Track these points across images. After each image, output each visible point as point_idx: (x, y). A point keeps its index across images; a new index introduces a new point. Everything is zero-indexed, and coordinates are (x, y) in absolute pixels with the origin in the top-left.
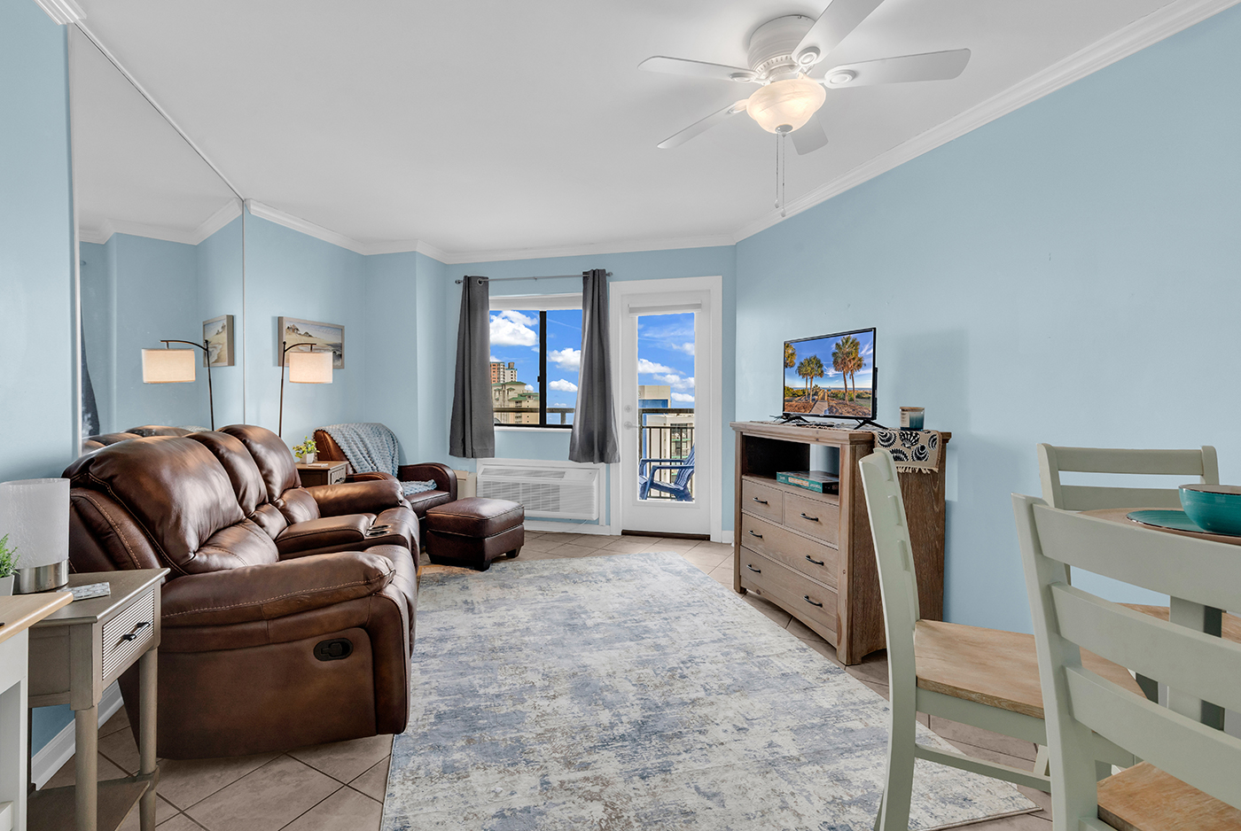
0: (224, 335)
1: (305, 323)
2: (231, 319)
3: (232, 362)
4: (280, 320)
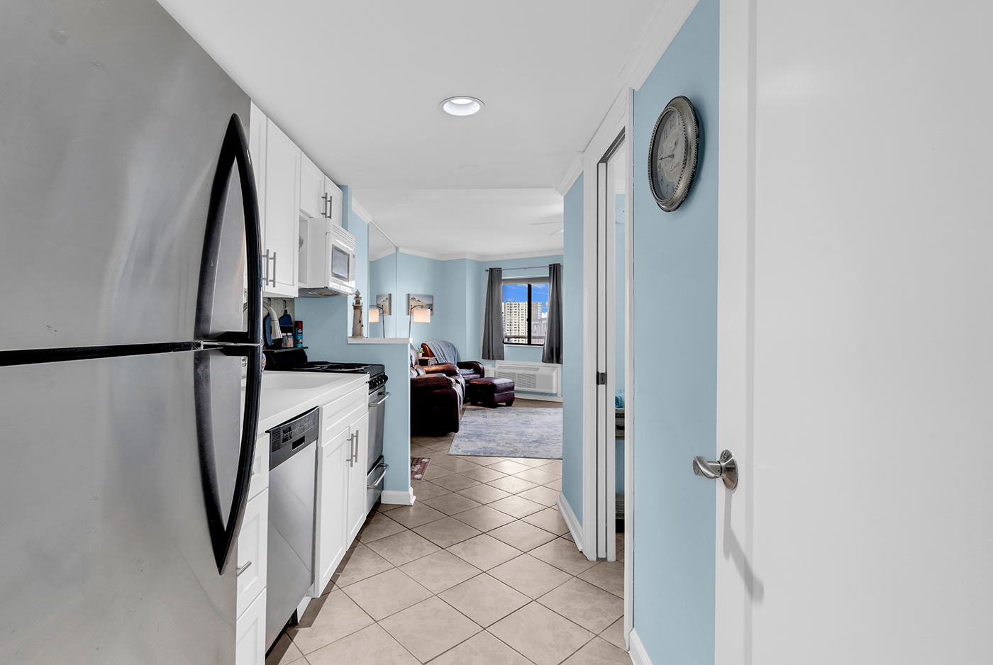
0: (387, 302)
1: (418, 296)
2: (390, 295)
3: (390, 314)
4: (409, 295)
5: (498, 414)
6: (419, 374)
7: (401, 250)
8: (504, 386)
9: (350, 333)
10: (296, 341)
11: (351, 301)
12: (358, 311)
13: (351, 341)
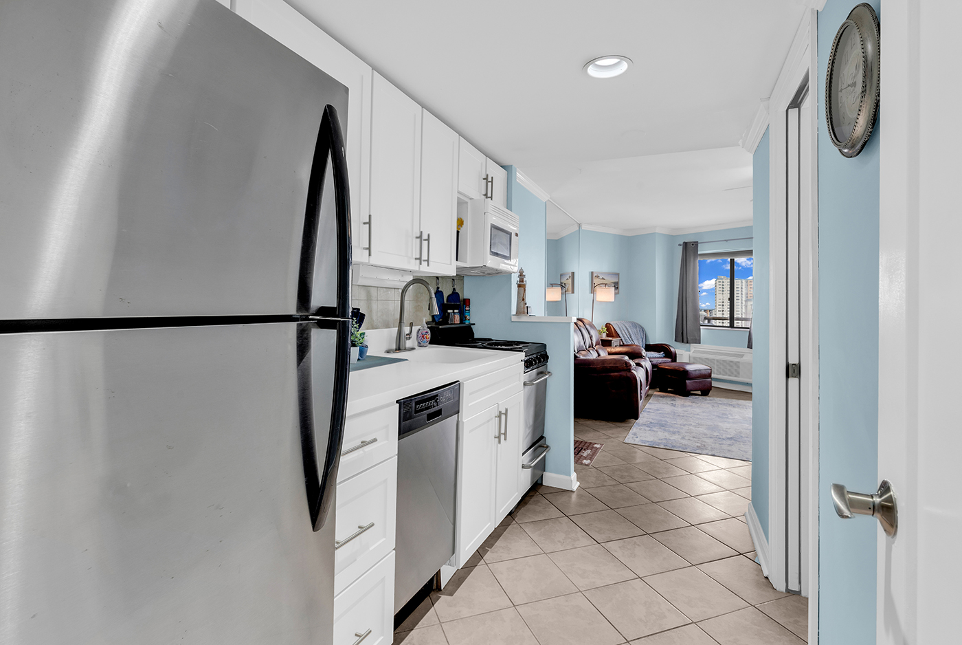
0: (570, 280)
1: (602, 273)
2: (573, 273)
3: (573, 292)
4: (592, 273)
5: (690, 404)
6: (599, 355)
7: (584, 227)
8: (697, 373)
9: (514, 311)
10: (463, 319)
11: (515, 279)
12: (522, 289)
13: (514, 319)
